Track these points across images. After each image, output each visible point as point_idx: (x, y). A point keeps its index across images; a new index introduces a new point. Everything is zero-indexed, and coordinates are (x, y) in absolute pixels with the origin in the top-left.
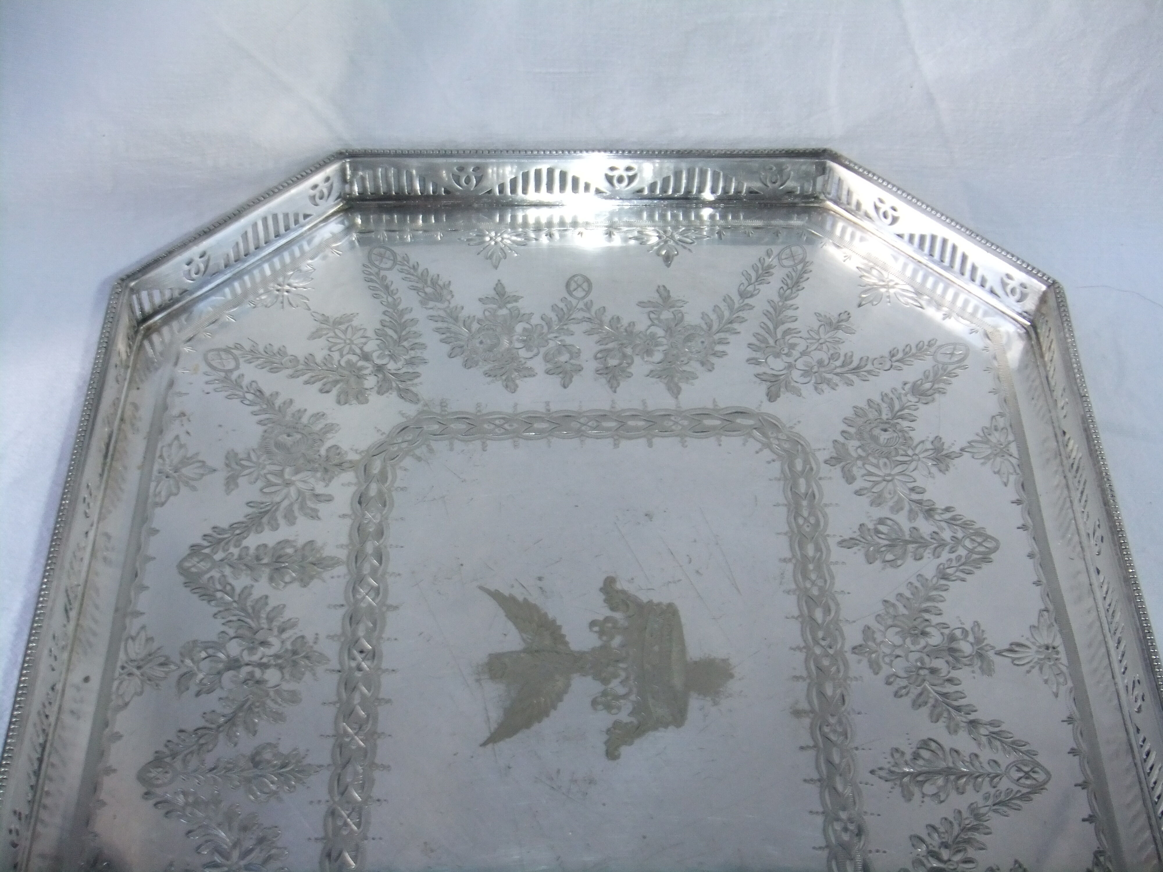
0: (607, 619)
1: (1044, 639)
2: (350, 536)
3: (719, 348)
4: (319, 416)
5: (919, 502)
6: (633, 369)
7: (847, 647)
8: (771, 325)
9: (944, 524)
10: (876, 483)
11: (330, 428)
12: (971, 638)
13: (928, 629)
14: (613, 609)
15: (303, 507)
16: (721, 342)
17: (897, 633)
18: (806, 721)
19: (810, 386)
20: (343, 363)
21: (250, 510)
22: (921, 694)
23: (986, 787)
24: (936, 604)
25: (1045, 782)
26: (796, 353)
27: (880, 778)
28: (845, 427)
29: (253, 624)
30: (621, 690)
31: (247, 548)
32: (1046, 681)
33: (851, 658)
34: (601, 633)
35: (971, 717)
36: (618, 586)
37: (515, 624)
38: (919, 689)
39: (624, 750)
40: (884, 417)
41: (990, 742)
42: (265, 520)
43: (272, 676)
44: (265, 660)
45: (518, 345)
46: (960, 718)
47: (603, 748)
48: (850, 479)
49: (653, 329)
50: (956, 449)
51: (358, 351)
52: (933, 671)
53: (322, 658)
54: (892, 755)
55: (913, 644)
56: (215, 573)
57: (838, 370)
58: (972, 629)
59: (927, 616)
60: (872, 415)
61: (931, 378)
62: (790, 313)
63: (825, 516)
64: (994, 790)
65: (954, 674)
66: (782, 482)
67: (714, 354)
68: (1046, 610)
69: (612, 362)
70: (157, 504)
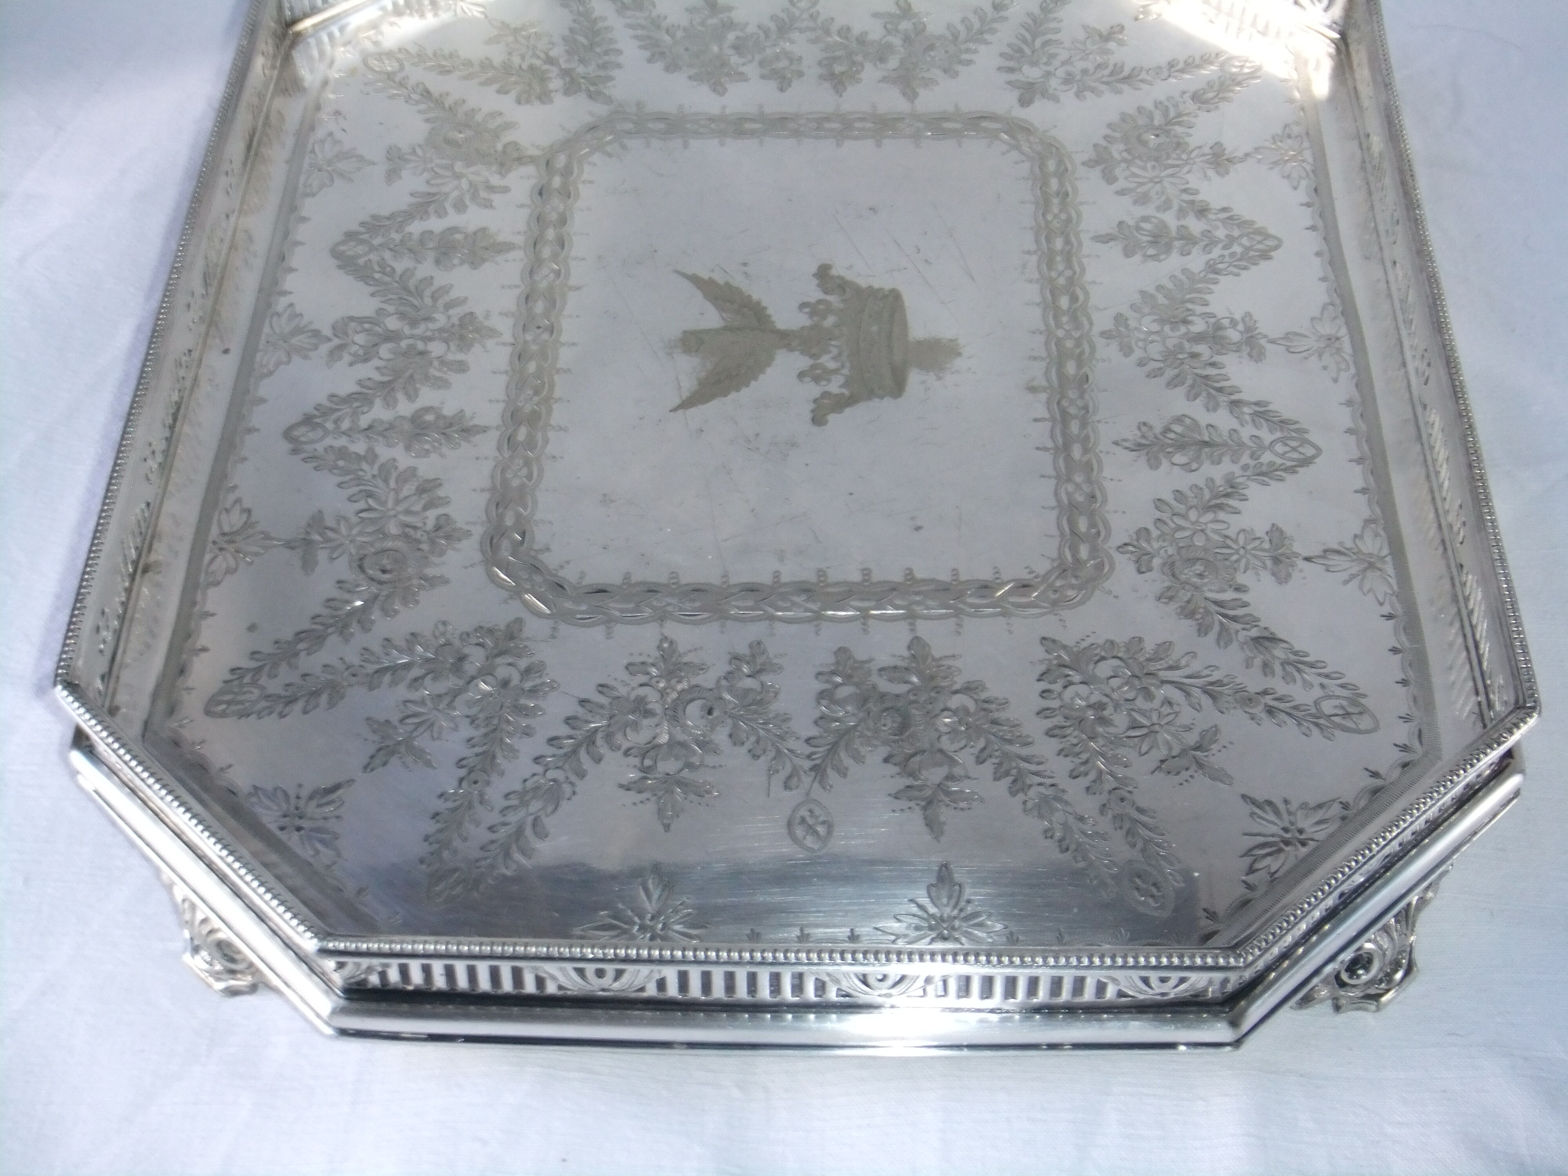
0: (820, 302)
1: (1327, 329)
2: (528, 224)
3: (965, 57)
4: (494, 115)
5: (1192, 202)
6: (864, 75)
7: (1096, 330)
8: (1028, 37)
9: (1220, 224)
10: (1142, 184)
11: (509, 126)
12: (1241, 327)
13: (1190, 318)
14: (826, 292)
15: (475, 197)
16: (968, 51)
17: (1154, 321)
18: (1043, 396)
19: (1071, 93)
20: (524, 66)
21: (413, 200)
22: (1177, 376)
23: (1246, 459)
24: (1202, 296)
25: (1314, 457)
26: (1056, 63)
27: (1126, 448)
28: (1109, 132)
29: (415, 302)
30: (832, 365)
31: (411, 234)
32: (1325, 368)
33: (1100, 342)
34: (812, 315)
35: (1233, 397)
36: (834, 272)
37: (714, 304)
38: (1176, 371)
39: (832, 418)
40: (1156, 123)
41: (1253, 421)
42: (431, 209)
43: (436, 348)
44: (429, 334)
45: (730, 52)
46: (1223, 399)
47: (810, 415)
48: (1110, 178)
49: (890, 39)
50: (1240, 154)
51: (543, 56)
52: (1194, 356)
53: (493, 333)
54: (1139, 429)
55: (1172, 330)
56: (373, 257)
57: (1105, 79)
58: (1243, 320)
59: (1190, 306)
60: (1142, 121)
61: (1216, 87)
62: (1052, 25)
63: (1079, 214)
64: (1254, 462)
65: (1217, 358)
66: (1030, 182)
67: (961, 62)
68: (1332, 304)
69: (838, 69)
70: (307, 195)
